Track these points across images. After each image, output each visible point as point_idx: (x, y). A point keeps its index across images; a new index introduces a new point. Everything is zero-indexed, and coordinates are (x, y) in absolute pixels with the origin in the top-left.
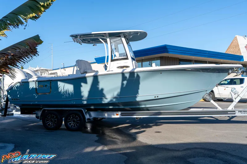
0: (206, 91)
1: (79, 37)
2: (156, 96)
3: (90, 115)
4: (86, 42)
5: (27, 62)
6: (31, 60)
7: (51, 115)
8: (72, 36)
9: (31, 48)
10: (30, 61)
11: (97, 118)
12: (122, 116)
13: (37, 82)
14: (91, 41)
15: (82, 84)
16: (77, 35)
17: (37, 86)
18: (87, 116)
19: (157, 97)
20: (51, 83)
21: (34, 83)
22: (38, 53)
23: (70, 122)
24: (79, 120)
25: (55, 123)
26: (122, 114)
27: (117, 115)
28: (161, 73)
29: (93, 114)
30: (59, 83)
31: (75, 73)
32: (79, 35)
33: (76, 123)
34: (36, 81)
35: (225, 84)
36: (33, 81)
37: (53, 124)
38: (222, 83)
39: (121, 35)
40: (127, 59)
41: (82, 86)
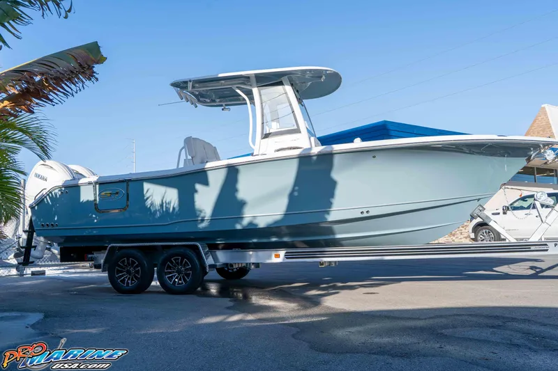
0: (479, 200)
1: (190, 85)
2: (365, 210)
3: (215, 258)
4: (207, 100)
5: (73, 95)
6: (82, 89)
7: (128, 260)
8: (175, 85)
9: (81, 65)
10: (78, 91)
11: (232, 265)
12: (287, 258)
13: (97, 186)
14: (218, 100)
15: (198, 186)
16: (186, 82)
17: (98, 193)
18: (209, 261)
19: (367, 212)
20: (128, 185)
21: (91, 187)
22: (97, 76)
23: (170, 273)
24: (191, 269)
25: (136, 278)
26: (287, 256)
27: (278, 256)
28: (374, 157)
29: (222, 257)
30: (146, 186)
31: (181, 165)
32: (190, 81)
33: (183, 277)
34: (96, 183)
35: (522, 208)
36: (90, 183)
37: (132, 280)
38: (515, 205)
39: (284, 79)
40: (297, 131)
41: (196, 191)
